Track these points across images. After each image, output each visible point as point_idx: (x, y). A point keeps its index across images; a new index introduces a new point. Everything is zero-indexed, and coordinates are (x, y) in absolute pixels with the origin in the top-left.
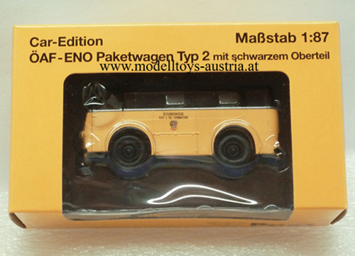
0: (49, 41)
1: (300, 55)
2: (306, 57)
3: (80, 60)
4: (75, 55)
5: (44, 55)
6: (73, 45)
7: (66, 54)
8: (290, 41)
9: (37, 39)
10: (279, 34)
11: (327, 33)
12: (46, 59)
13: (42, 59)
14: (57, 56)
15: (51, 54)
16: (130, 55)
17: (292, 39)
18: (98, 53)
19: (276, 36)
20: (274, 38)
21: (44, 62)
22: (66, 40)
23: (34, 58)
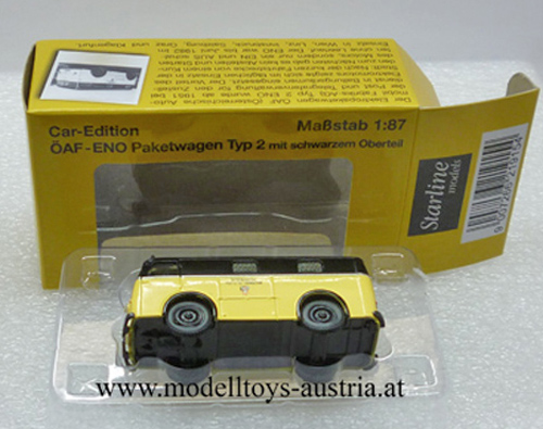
0: (73, 131)
1: (369, 144)
2: (376, 145)
3: (112, 151)
4: (106, 145)
5: (68, 145)
6: (102, 134)
7: (95, 145)
8: (360, 128)
9: (58, 129)
10: (349, 121)
11: (404, 121)
12: (71, 150)
13: (66, 150)
14: (84, 146)
15: (76, 145)
16: (171, 144)
17: (363, 126)
18: (133, 144)
19: (345, 123)
20: (342, 126)
21: (68, 153)
22: (94, 129)
23: (56, 148)
